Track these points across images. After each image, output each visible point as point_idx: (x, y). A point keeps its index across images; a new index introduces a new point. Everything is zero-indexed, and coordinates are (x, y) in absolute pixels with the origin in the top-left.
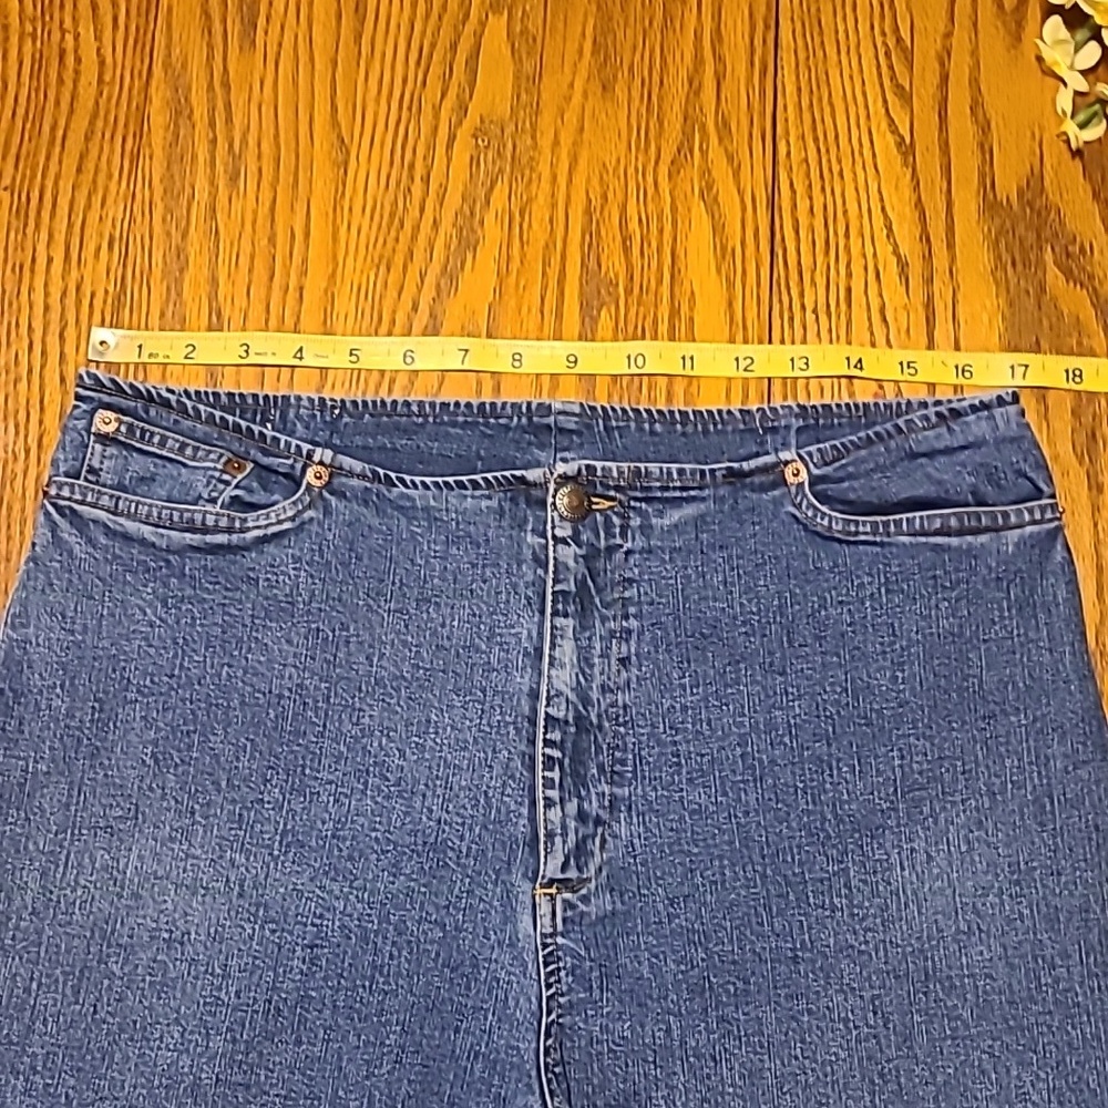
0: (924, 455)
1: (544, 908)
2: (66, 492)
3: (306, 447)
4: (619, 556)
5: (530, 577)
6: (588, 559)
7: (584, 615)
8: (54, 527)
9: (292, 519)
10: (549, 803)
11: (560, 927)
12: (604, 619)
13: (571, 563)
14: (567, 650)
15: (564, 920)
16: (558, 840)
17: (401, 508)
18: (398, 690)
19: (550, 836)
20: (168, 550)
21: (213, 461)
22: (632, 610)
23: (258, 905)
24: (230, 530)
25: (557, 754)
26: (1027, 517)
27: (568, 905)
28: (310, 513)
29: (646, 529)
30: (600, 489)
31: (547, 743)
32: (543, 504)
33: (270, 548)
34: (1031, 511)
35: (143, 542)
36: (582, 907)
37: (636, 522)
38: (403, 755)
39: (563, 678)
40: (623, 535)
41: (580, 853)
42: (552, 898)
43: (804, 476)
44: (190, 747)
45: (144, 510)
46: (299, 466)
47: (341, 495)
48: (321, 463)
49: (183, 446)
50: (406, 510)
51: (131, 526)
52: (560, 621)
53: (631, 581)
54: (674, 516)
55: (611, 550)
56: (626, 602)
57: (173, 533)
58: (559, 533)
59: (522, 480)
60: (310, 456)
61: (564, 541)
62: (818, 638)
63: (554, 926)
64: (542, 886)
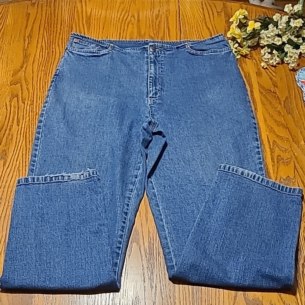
0: (208, 44)
1: (149, 101)
2: (70, 49)
3: (109, 44)
4: (161, 57)
5: (146, 60)
6: (156, 57)
7: (155, 64)
8: (68, 54)
9: (108, 52)
10: (150, 87)
11: (152, 103)
12: (158, 65)
13: (152, 57)
14: (153, 68)
15: (153, 102)
16: (152, 92)
17: (124, 54)
18: (125, 76)
19: (150, 91)
20: (87, 57)
21: (94, 45)
22: (163, 65)
23: (103, 102)
24: (97, 53)
25: (152, 81)
26: (226, 50)
27: (153, 100)
28: (110, 52)
29: (164, 54)
30: (157, 48)
31: (150, 80)
32: (147, 50)
33: (104, 56)
34: (226, 49)
35: (83, 56)
36: (156, 101)
37: (163, 52)
38: (126, 85)
39: (152, 71)
40: (161, 54)
41: (156, 94)
42: (151, 100)
43: (189, 46)
44: (90, 83)
45: (83, 51)
46: (108, 46)
47: (115, 50)
48: (112, 46)
49: (88, 44)
50: (125, 53)
51: (81, 53)
52: (151, 64)
53: (162, 61)
54: (168, 52)
55: (159, 56)
56: (162, 64)
57: (88, 54)
58: (150, 53)
59: (144, 48)
60: (110, 45)
61: (151, 54)
62: (193, 68)
63: (151, 103)
64: (149, 98)
